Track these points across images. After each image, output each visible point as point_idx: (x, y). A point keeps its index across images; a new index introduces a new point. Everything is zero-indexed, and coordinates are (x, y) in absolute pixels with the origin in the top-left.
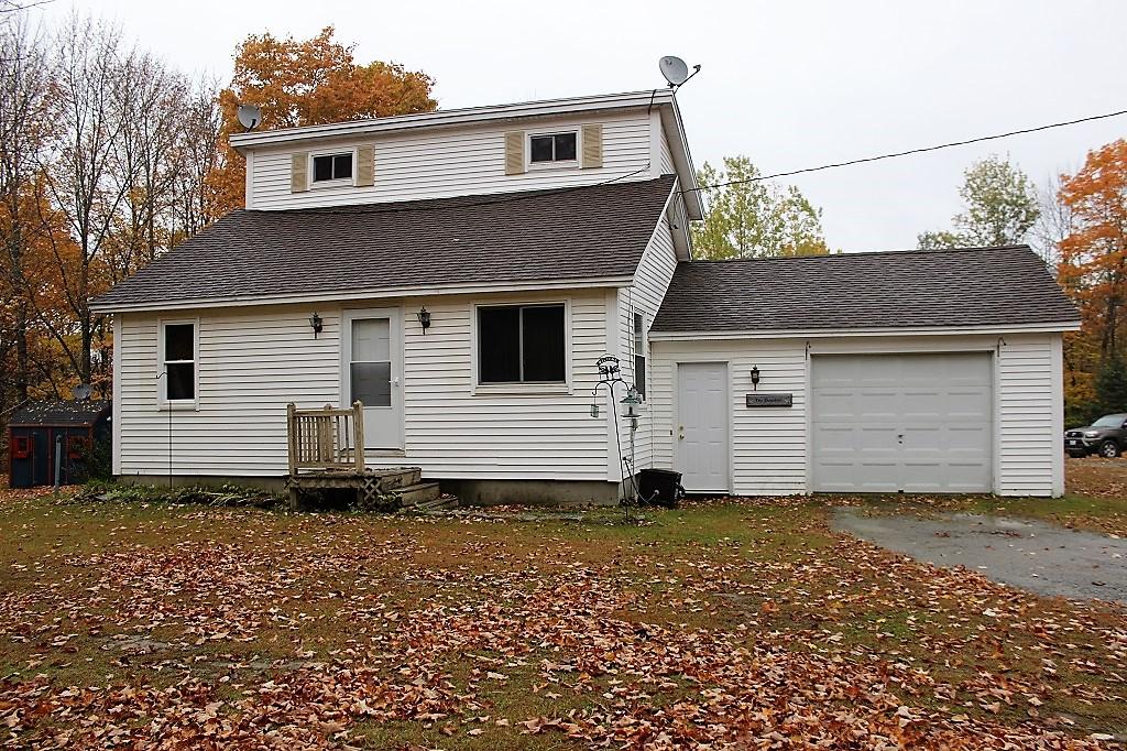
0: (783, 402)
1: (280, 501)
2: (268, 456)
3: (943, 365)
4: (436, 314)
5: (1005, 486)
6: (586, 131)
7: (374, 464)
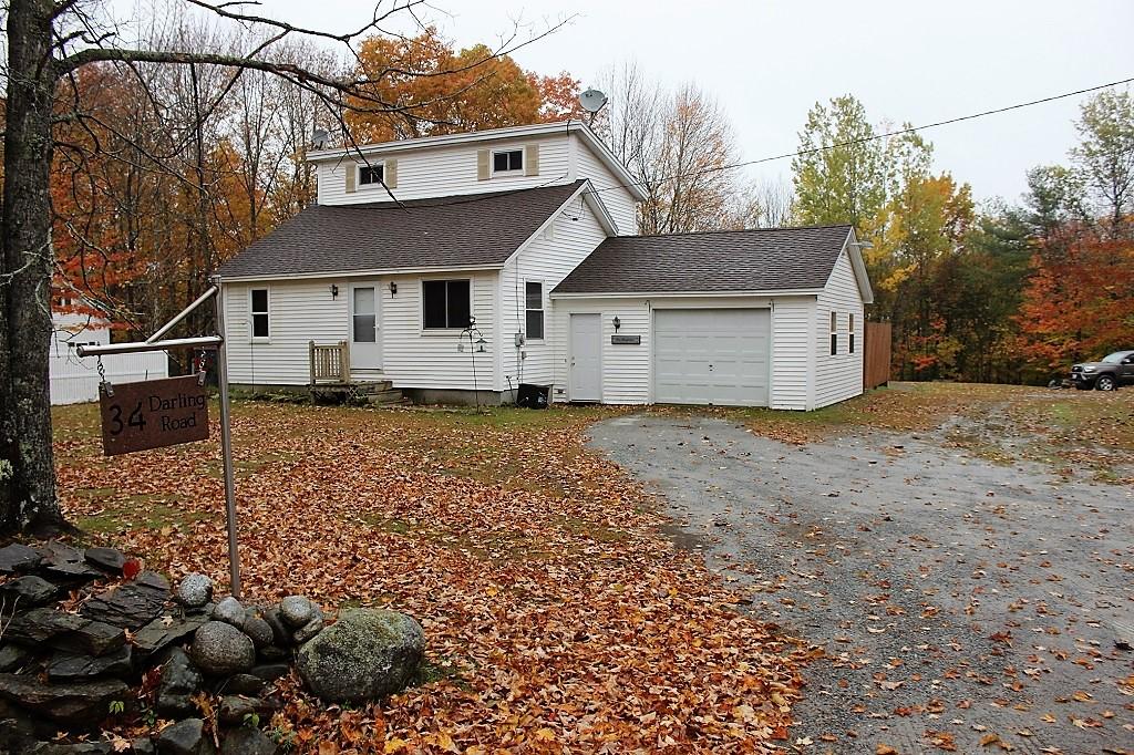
0: (635, 341)
1: (306, 400)
2: (297, 373)
3: (739, 317)
4: (400, 284)
5: (775, 402)
6: (528, 148)
7: (356, 378)
